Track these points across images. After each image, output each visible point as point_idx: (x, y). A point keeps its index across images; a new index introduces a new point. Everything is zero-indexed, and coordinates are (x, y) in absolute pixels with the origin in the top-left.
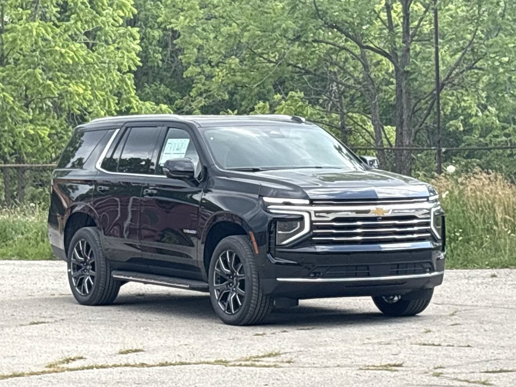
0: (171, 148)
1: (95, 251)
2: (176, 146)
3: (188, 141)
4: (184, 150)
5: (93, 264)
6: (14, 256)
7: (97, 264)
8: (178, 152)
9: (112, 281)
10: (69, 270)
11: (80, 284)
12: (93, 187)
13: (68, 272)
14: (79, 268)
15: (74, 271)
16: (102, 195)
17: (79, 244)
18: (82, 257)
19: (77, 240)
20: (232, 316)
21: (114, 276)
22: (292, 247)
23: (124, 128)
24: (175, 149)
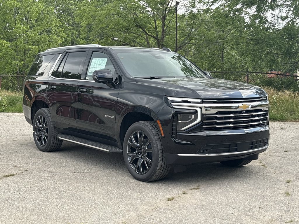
0: (95, 64)
1: (48, 122)
2: (99, 62)
3: (106, 59)
4: (104, 65)
5: (47, 129)
6: (16, 111)
7: (50, 130)
8: (100, 66)
9: (57, 141)
10: (34, 131)
11: (40, 139)
12: (47, 86)
13: (33, 132)
14: (39, 130)
15: (36, 132)
16: (52, 91)
17: (39, 117)
18: (41, 125)
19: (38, 115)
20: (141, 175)
21: (59, 138)
22: (188, 132)
23: (65, 53)
24: (98, 64)
